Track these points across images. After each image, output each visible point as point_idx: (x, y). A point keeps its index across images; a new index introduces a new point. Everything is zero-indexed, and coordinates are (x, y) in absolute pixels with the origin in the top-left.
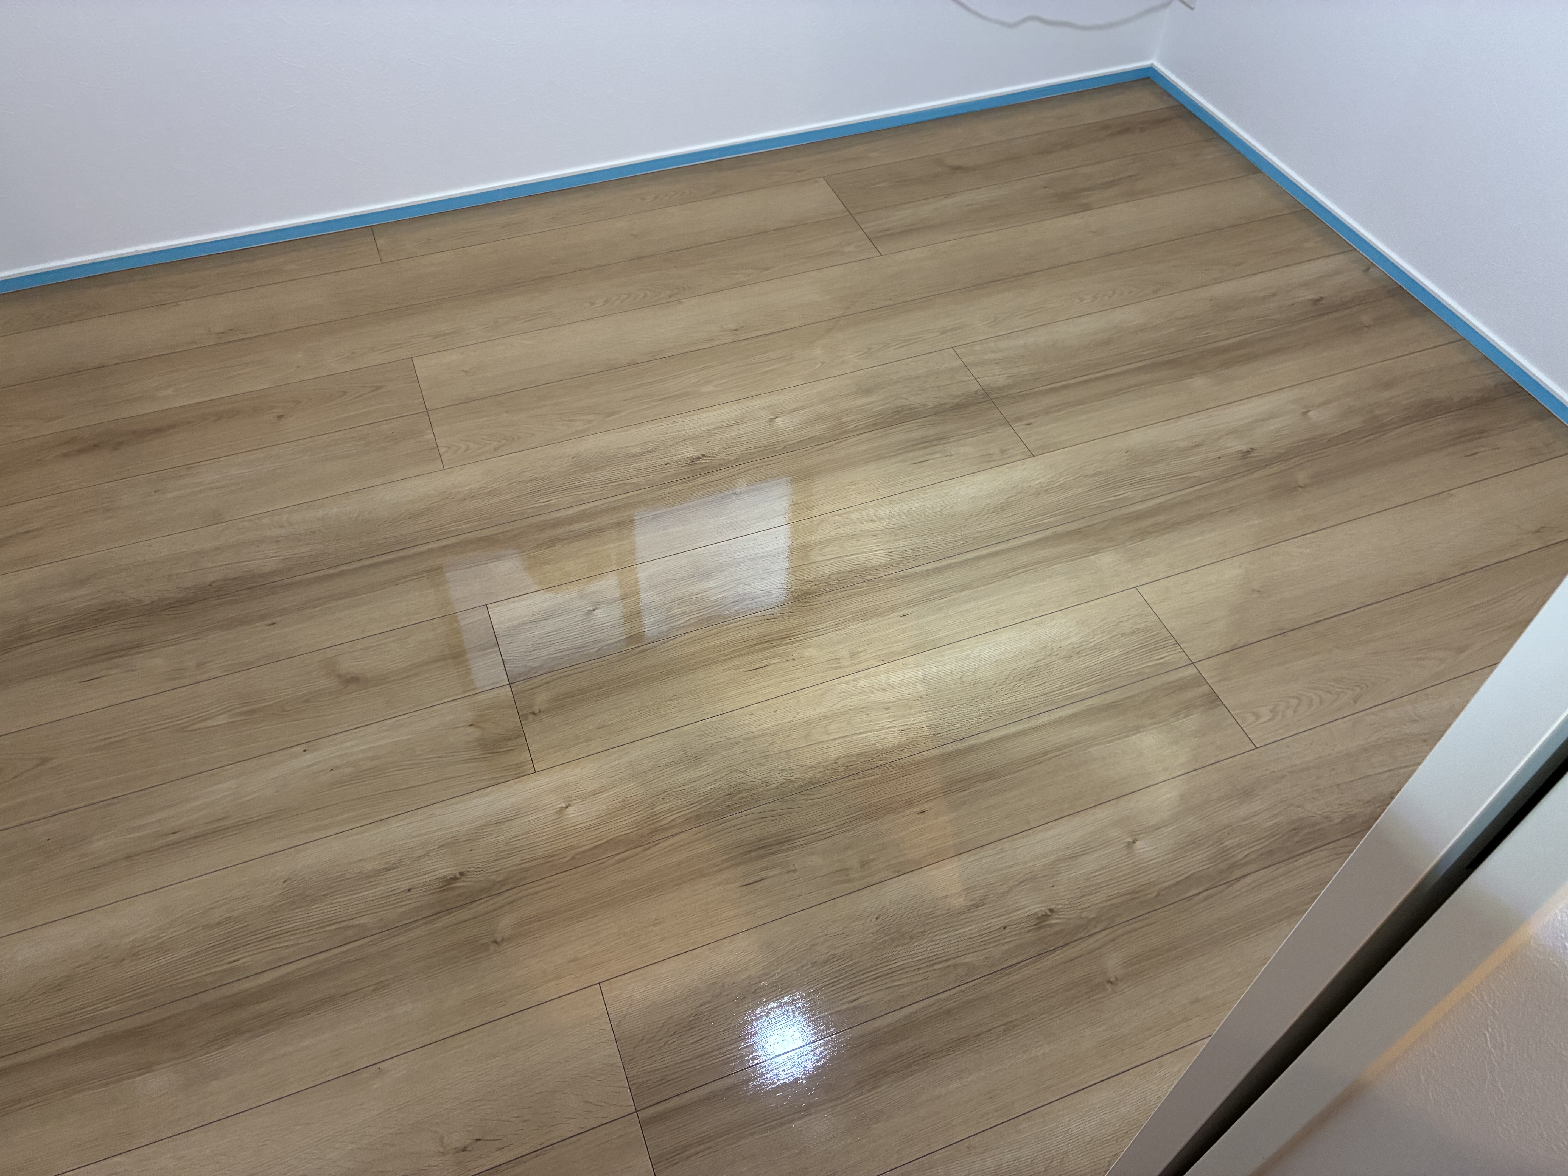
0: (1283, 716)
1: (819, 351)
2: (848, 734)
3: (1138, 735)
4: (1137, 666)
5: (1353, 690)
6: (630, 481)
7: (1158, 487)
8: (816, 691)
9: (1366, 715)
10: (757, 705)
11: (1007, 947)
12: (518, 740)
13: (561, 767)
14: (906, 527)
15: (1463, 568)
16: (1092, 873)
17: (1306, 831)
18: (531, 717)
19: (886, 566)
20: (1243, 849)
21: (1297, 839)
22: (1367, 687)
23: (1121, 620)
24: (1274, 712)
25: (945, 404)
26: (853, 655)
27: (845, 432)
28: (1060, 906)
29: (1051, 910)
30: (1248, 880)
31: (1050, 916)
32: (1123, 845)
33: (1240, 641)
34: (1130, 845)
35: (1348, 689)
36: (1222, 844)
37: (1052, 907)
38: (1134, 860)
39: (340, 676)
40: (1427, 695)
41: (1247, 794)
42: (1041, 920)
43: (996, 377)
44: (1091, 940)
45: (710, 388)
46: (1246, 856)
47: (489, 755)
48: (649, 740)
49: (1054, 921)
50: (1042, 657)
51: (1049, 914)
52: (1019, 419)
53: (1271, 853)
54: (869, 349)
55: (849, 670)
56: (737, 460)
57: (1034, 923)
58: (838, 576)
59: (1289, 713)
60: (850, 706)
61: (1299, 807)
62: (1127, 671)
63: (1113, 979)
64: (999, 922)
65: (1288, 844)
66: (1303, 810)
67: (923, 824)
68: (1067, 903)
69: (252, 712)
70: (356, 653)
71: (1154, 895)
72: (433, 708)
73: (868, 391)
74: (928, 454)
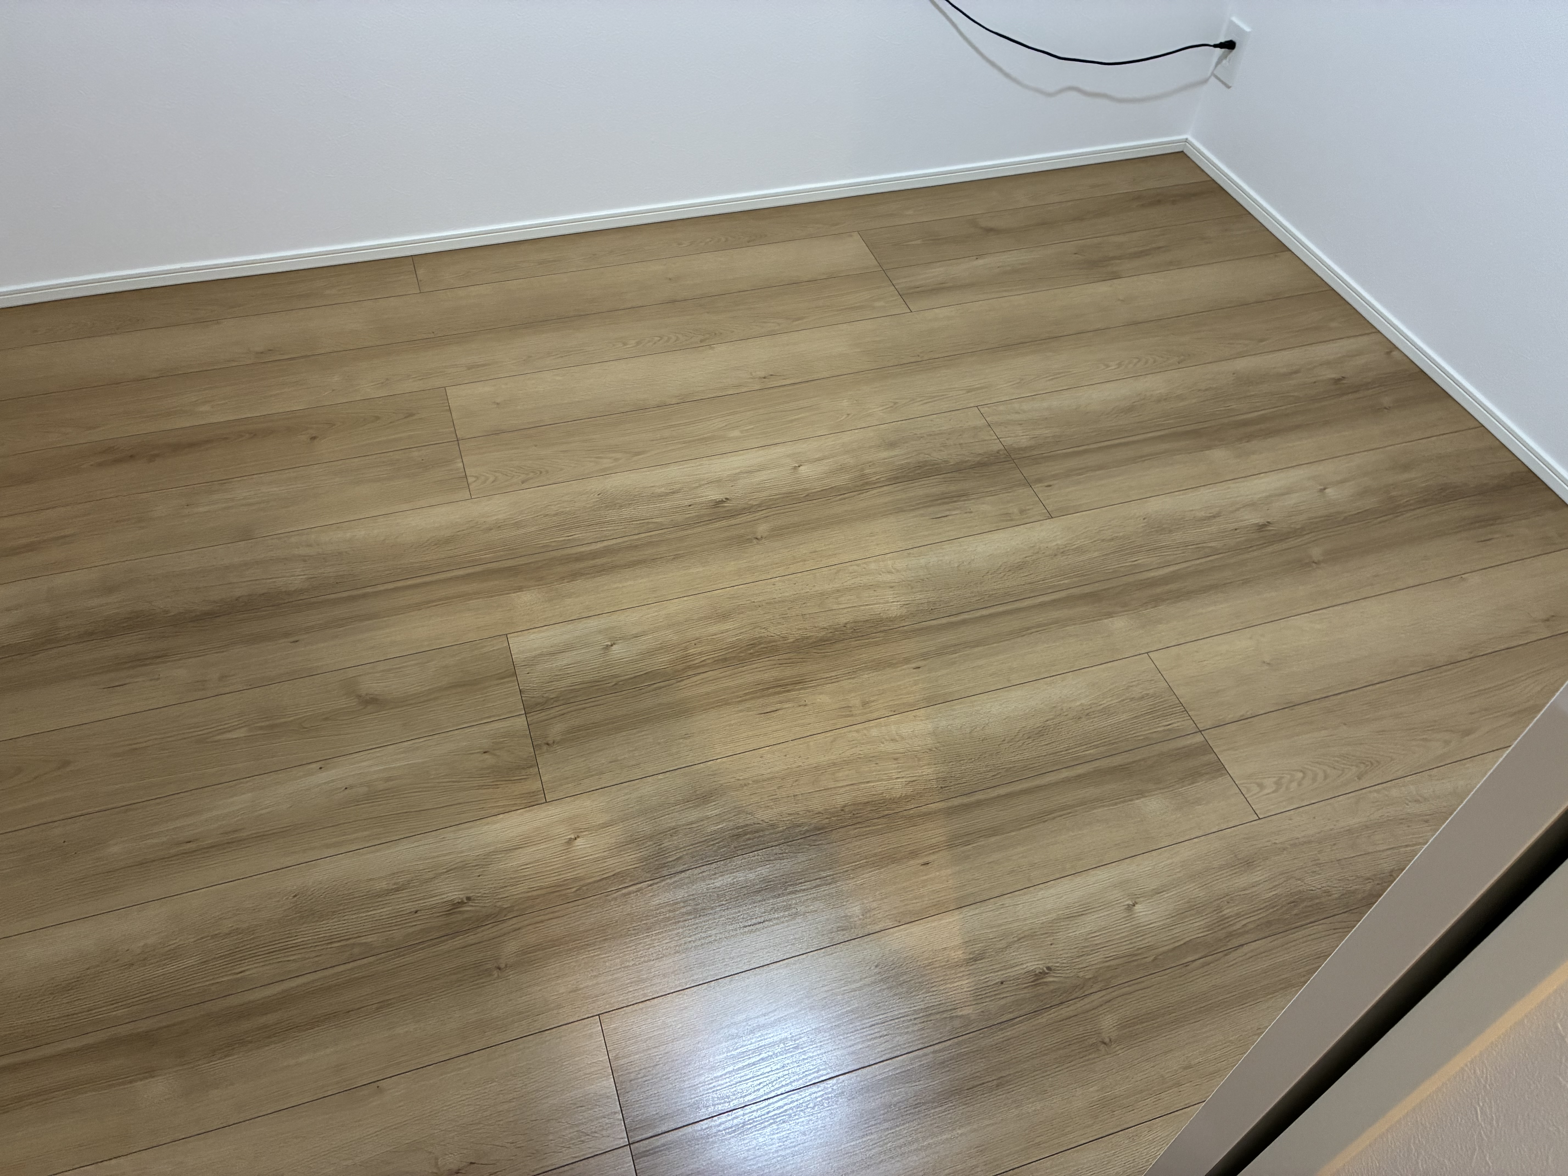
0: (1287, 788)
1: (845, 403)
2: (856, 782)
3: (1142, 800)
4: (1145, 730)
5: (1357, 766)
6: (654, 520)
7: (1174, 555)
8: (826, 737)
9: (1370, 792)
10: (767, 748)
11: (1003, 1002)
12: (531, 769)
13: (572, 798)
14: (923, 580)
15: (1471, 653)
16: (1089, 934)
17: (1305, 904)
18: (545, 748)
19: (902, 618)
20: (1242, 918)
21: (1295, 912)
22: (1372, 764)
23: (1131, 684)
24: (1278, 784)
25: (966, 462)
26: (865, 704)
27: (867, 483)
28: (1057, 965)
29: (1049, 968)
30: (1246, 949)
31: (1047, 973)
32: (1123, 908)
33: (1247, 712)
34: (1130, 908)
35: (1352, 765)
36: (1221, 912)
37: (1050, 965)
38: (1133, 923)
39: (359, 696)
40: (1430, 776)
41: (1248, 864)
42: (1039, 977)
43: (1018, 438)
44: (1086, 1000)
45: (736, 433)
46: (1244, 925)
47: (502, 783)
48: (660, 777)
49: (1051, 979)
50: (1051, 717)
51: (1047, 971)
52: (1039, 481)
53: (1269, 923)
54: (895, 403)
55: (859, 719)
56: (759, 505)
57: (1032, 980)
58: (853, 625)
59: (1294, 785)
60: (860, 754)
61: (1299, 879)
62: (1134, 735)
63: (1107, 1040)
64: (997, 977)
65: (1286, 917)
66: (1303, 883)
67: (926, 875)
68: (1065, 961)
69: (272, 727)
70: (378, 675)
71: (1152, 958)
72: (450, 733)
73: (892, 445)
74: (949, 510)
